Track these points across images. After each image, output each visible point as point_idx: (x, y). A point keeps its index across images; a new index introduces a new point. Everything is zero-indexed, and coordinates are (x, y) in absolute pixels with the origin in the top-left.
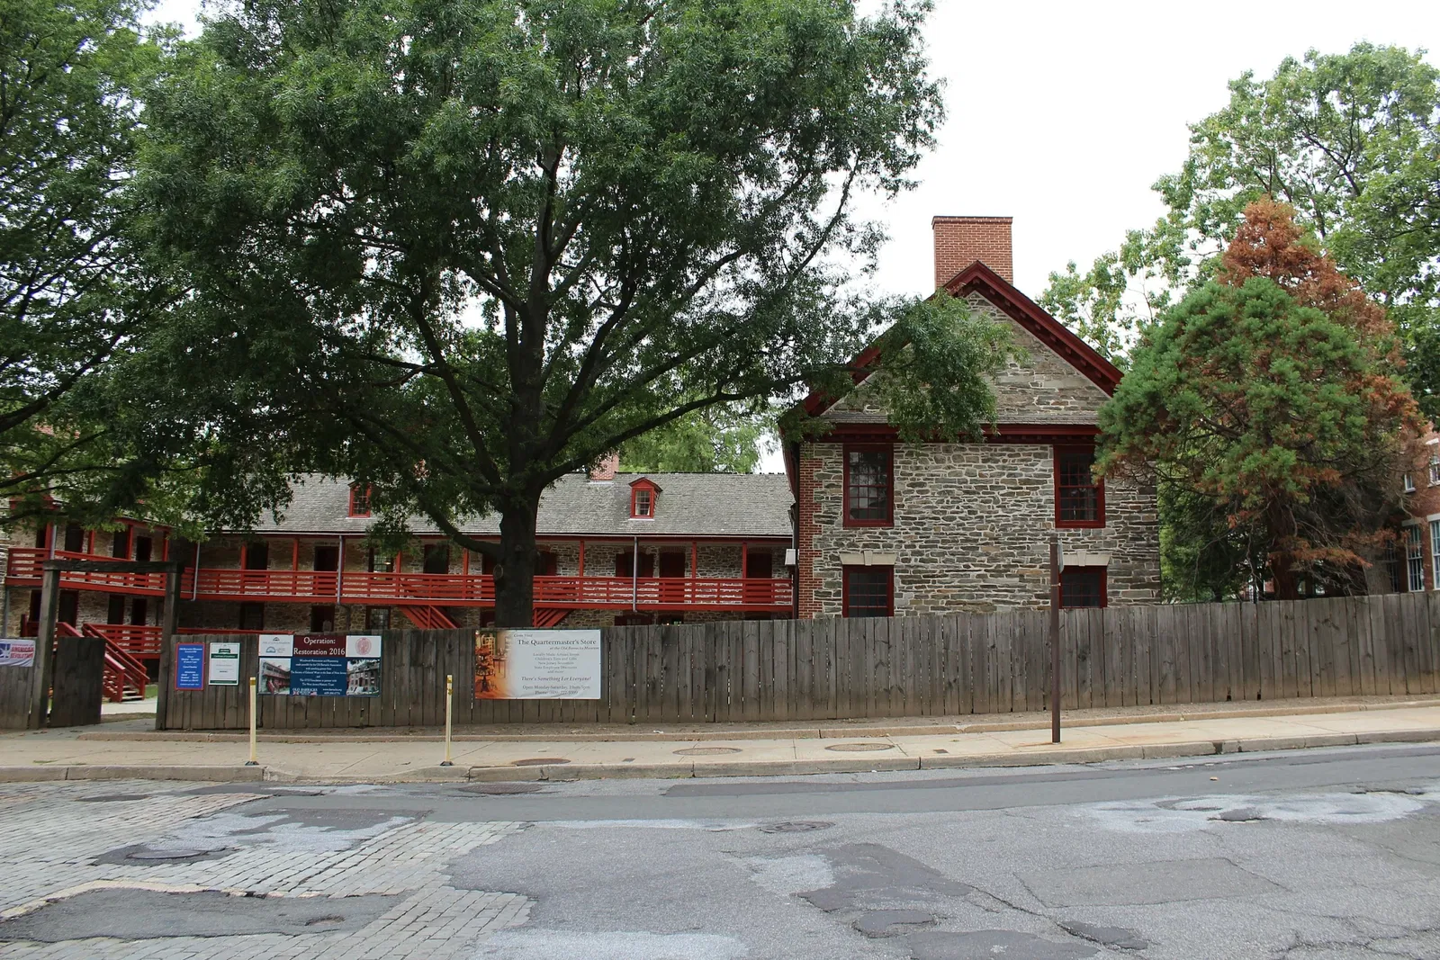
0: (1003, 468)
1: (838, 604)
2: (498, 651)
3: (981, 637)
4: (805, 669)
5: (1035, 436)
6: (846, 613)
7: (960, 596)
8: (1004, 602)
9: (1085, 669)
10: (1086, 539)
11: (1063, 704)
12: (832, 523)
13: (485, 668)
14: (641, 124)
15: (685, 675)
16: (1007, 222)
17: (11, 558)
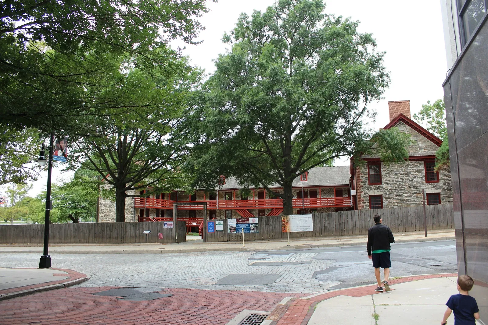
0: (411, 168)
1: (368, 205)
2: (287, 220)
3: (407, 213)
4: (363, 222)
5: (419, 159)
6: (371, 208)
7: (401, 202)
8: (412, 203)
9: (434, 220)
10: (434, 186)
11: (427, 229)
12: (366, 184)
13: (284, 225)
14: (322, 99)
15: (334, 225)
16: (408, 102)
17: (135, 201)
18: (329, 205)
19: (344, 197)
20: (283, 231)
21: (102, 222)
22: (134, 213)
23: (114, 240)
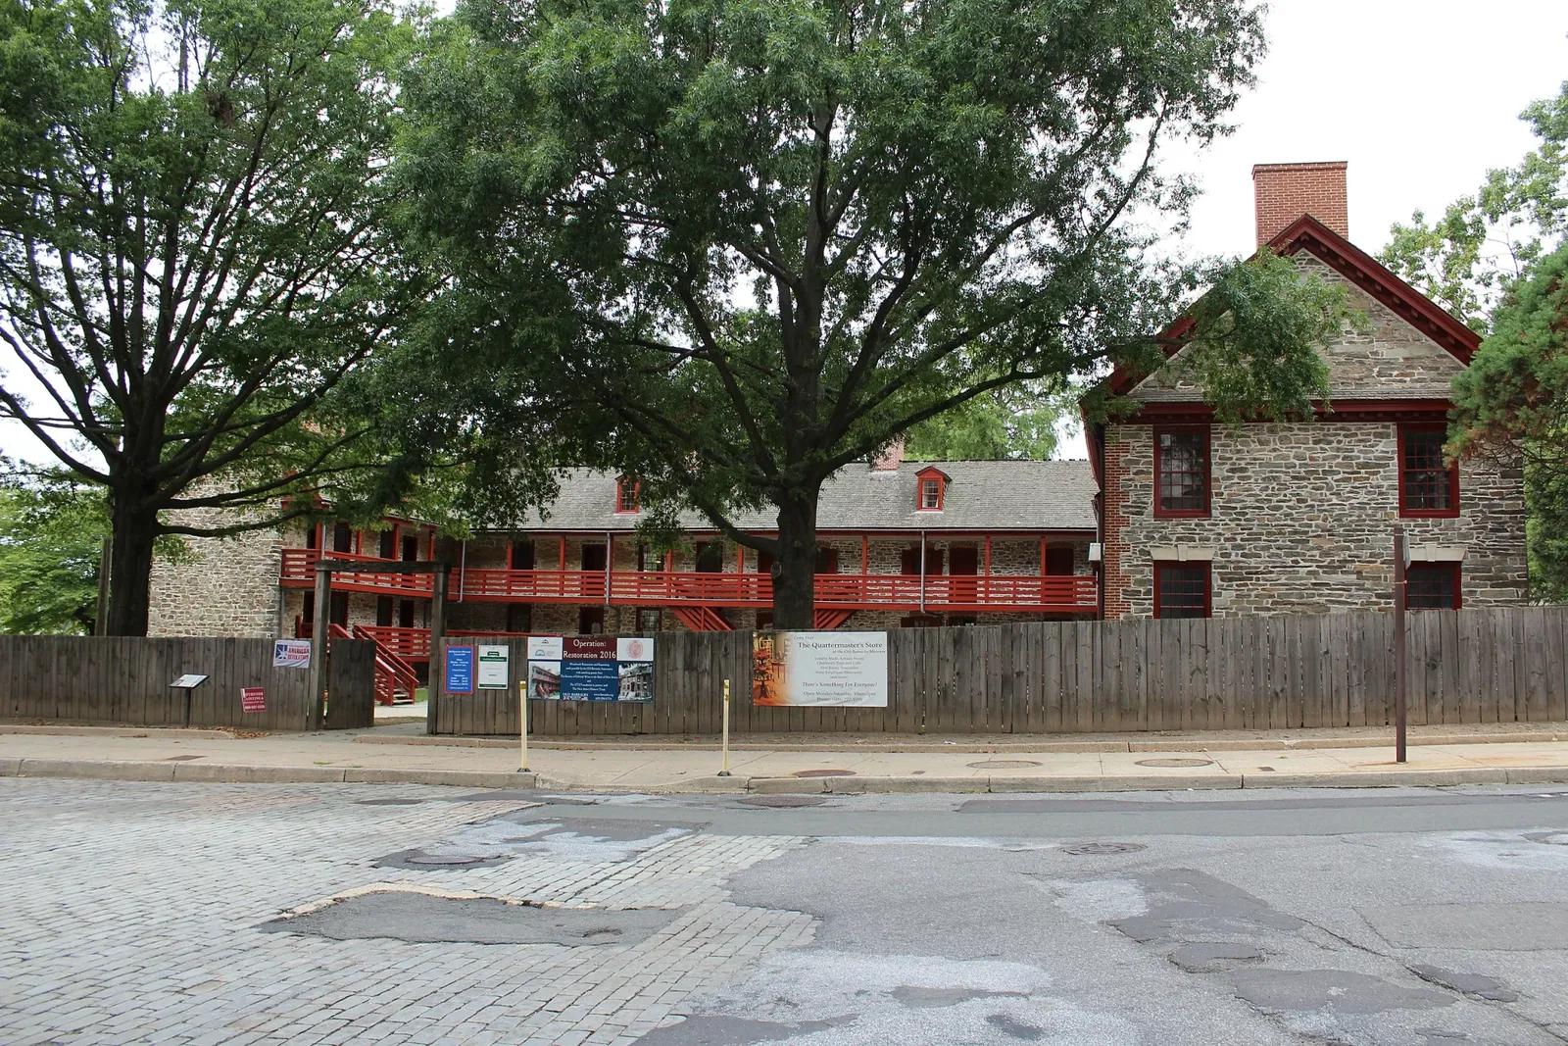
0: (1338, 450)
1: (1149, 604)
2: (776, 654)
3: (1312, 641)
4: (1112, 676)
5: (1376, 413)
6: (1157, 615)
7: (1288, 595)
8: (1339, 602)
9: (1435, 679)
10: (1436, 530)
11: (1409, 719)
12: (1141, 513)
13: (763, 673)
14: (921, 76)
15: (980, 681)
16: (1341, 167)
17: (284, 559)
18: (1019, 603)
19: (1078, 574)
20: (756, 702)
21: (164, 636)
22: (277, 605)
23: (85, 708)
